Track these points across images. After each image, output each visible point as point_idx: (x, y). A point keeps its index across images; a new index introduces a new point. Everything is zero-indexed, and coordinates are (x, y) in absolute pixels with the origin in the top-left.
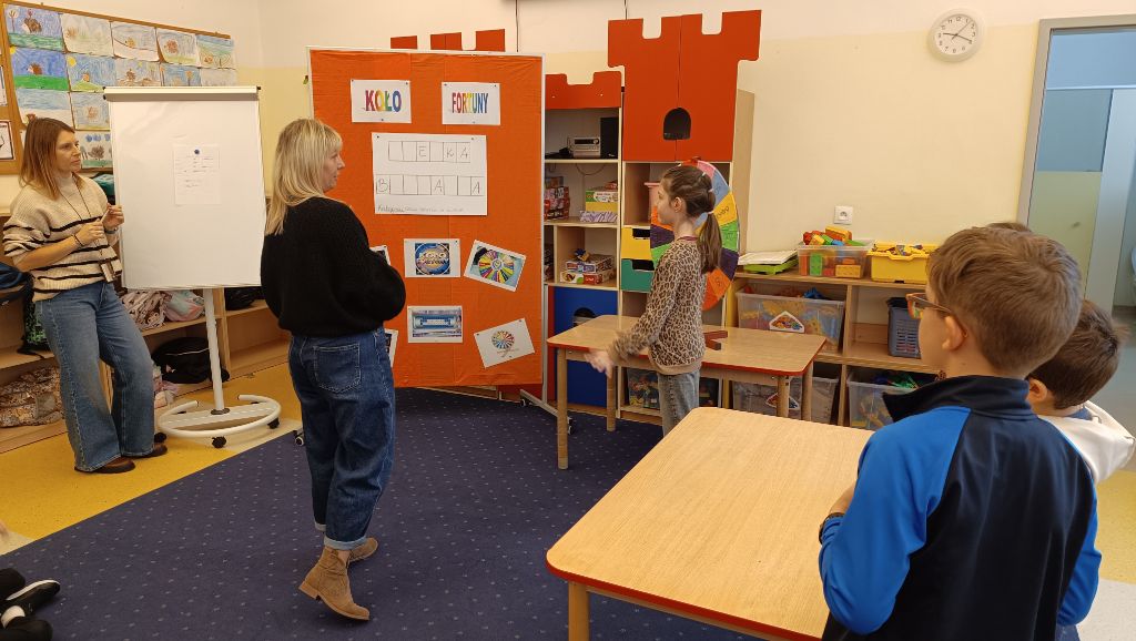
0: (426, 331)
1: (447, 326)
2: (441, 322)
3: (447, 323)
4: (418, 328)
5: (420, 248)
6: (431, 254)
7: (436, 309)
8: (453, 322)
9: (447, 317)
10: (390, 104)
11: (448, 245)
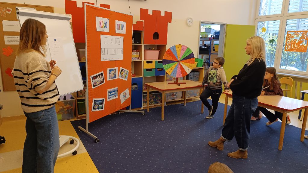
0: (111, 96)
1: (115, 94)
2: (114, 93)
3: (115, 93)
4: (109, 96)
5: (110, 71)
6: (112, 72)
7: (113, 89)
8: (116, 92)
9: (115, 91)
10: (105, 26)
11: (115, 69)
